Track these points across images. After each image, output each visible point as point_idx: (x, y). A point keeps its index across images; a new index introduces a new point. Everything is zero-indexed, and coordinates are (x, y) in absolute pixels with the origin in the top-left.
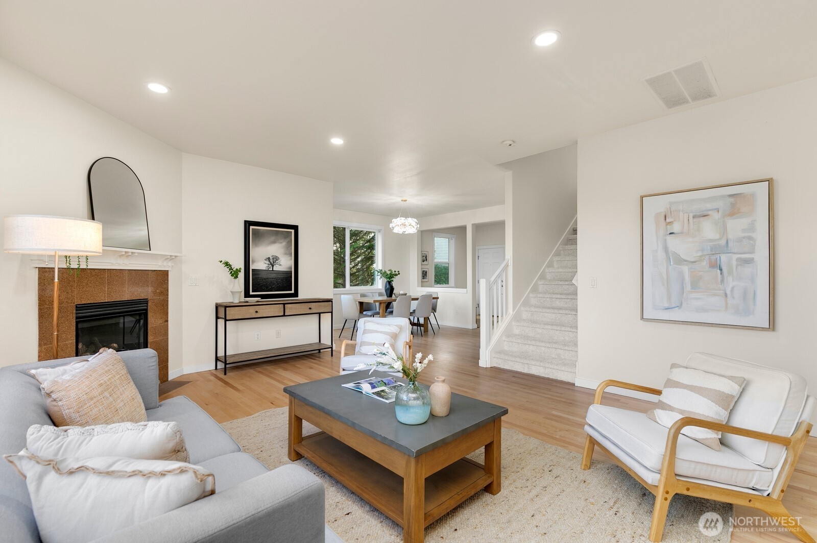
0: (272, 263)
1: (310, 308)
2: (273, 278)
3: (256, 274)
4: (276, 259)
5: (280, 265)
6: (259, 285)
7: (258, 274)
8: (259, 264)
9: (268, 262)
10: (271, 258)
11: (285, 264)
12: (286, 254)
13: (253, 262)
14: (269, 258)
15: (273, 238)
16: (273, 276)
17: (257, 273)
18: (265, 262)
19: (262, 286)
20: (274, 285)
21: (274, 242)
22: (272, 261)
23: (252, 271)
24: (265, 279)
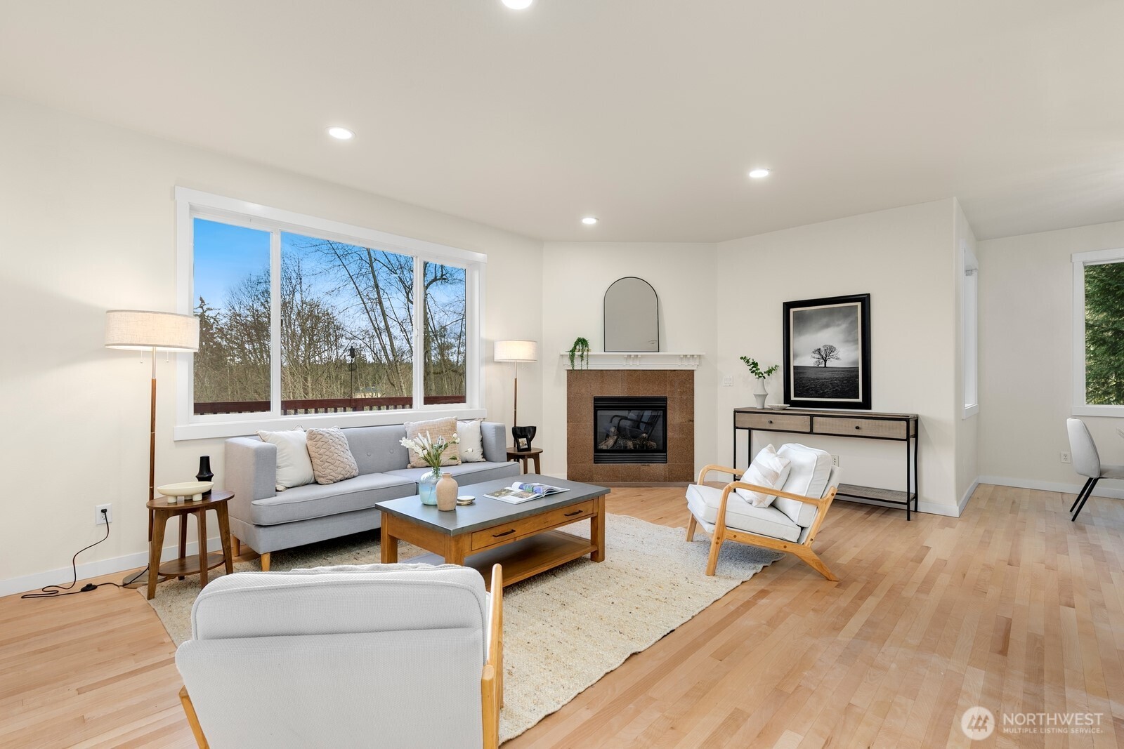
0: (824, 356)
1: (857, 428)
2: (825, 379)
3: (800, 373)
4: (830, 350)
5: (838, 359)
6: (804, 387)
7: (803, 373)
8: (805, 359)
9: (817, 356)
10: (822, 349)
11: (846, 356)
12: (847, 341)
13: (795, 356)
14: (819, 349)
15: (825, 320)
16: (827, 375)
17: (801, 371)
18: (813, 355)
19: (808, 389)
20: (826, 388)
21: (827, 326)
22: (825, 353)
23: (794, 369)
24: (813, 379)
